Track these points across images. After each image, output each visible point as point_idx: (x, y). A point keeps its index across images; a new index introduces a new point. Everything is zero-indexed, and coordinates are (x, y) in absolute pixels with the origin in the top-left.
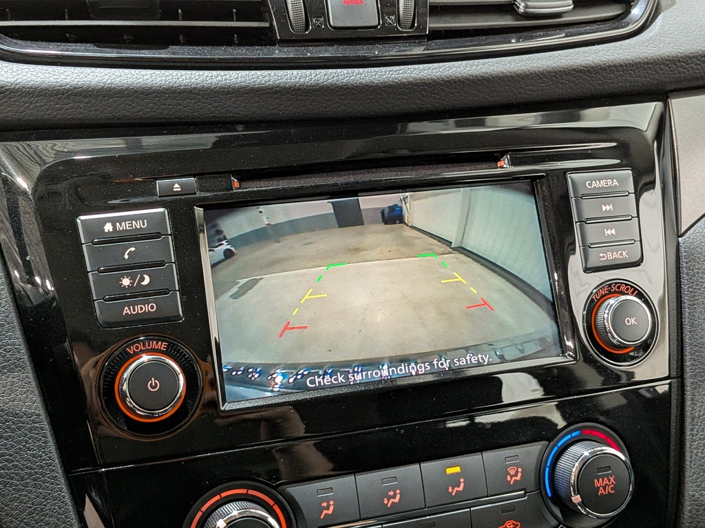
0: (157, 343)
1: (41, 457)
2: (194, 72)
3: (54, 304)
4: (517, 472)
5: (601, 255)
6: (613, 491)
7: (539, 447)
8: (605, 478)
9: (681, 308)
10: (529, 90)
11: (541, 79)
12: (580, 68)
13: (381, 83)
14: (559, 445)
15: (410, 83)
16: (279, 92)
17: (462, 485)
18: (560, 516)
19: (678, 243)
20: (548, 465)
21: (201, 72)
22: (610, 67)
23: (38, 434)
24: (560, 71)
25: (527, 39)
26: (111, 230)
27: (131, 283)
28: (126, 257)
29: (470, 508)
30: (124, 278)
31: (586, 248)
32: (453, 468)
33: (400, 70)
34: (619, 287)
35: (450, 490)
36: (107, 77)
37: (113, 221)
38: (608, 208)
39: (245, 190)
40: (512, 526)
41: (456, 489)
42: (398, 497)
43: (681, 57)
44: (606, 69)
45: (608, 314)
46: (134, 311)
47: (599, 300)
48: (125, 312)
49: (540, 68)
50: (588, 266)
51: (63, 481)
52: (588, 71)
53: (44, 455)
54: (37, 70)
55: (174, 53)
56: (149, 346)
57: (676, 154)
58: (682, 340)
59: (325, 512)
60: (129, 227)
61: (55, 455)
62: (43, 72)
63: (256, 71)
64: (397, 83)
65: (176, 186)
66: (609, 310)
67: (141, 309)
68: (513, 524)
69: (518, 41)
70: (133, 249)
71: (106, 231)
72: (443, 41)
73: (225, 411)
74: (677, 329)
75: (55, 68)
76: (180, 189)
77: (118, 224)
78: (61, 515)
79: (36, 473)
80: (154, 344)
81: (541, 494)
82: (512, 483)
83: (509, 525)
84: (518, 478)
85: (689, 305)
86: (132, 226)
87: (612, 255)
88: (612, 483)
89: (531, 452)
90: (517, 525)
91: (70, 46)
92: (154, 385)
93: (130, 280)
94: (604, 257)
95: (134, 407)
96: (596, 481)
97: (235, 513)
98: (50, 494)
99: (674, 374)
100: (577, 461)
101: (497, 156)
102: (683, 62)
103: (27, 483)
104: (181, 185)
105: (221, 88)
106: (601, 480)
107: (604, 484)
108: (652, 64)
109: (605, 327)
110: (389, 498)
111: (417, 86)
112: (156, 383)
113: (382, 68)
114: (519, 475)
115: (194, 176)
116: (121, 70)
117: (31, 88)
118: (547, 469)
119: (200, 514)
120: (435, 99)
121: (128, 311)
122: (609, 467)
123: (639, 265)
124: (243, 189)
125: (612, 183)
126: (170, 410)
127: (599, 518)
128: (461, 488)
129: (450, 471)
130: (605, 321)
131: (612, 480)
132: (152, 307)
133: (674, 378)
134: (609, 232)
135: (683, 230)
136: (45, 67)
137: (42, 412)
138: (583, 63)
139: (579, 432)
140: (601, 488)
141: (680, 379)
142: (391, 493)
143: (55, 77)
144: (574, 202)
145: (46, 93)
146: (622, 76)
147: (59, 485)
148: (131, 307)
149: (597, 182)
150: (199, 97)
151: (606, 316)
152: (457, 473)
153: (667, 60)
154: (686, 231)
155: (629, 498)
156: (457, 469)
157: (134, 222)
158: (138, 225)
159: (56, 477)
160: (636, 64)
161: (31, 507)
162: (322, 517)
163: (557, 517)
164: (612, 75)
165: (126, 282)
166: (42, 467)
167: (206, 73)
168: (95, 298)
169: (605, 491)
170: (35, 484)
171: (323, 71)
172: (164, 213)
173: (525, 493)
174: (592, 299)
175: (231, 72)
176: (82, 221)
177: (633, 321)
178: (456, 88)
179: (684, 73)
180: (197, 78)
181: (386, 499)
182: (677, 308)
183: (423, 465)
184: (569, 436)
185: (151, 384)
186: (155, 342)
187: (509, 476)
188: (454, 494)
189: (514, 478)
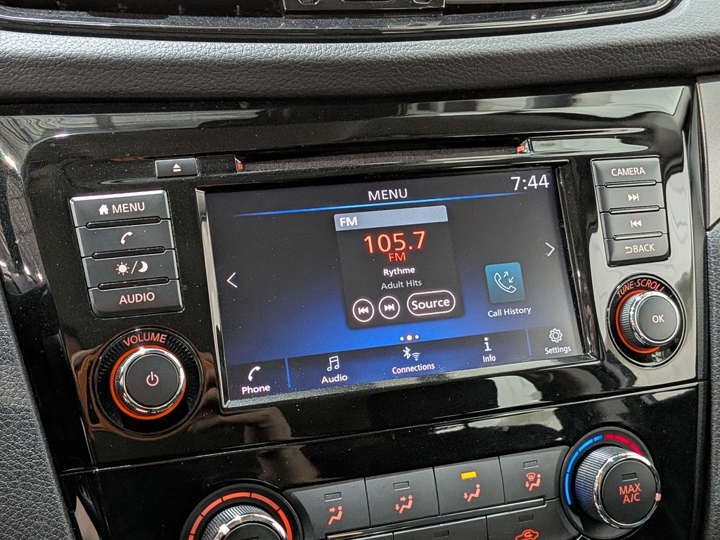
0: (155, 336)
1: (30, 456)
2: (195, 43)
3: (45, 293)
4: (536, 478)
5: (627, 248)
6: (639, 500)
7: (560, 451)
8: (631, 486)
9: (709, 306)
10: (552, 69)
11: (565, 57)
12: (606, 46)
13: (396, 59)
14: (580, 450)
15: (427, 60)
16: (286, 66)
17: (478, 491)
18: (580, 525)
19: (706, 237)
20: (568, 471)
21: (203, 44)
22: (637, 46)
23: (27, 431)
24: (586, 50)
25: (548, 15)
26: (107, 213)
27: (127, 270)
28: (123, 242)
29: (486, 515)
30: (120, 264)
31: (610, 240)
32: (468, 472)
33: (416, 45)
34: (644, 283)
35: (466, 496)
36: (103, 47)
37: (109, 203)
38: (634, 197)
39: (249, 173)
40: (530, 536)
41: (472, 495)
42: (410, 503)
43: (712, 38)
44: (633, 49)
45: (634, 311)
46: (131, 300)
47: (623, 296)
48: (121, 301)
49: (564, 46)
50: (612, 260)
51: (54, 482)
52: (615, 50)
53: (33, 453)
54: (28, 38)
55: (173, 23)
56: (147, 338)
57: (704, 142)
58: (709, 339)
59: (333, 518)
60: (126, 210)
61: (45, 453)
62: (34, 40)
63: (262, 44)
64: (413, 59)
65: (176, 166)
66: (635, 307)
67: (139, 298)
68: (532, 533)
69: (539, 17)
70: (130, 234)
71: (102, 213)
72: (460, 15)
73: (228, 409)
74: (705, 329)
75: (46, 36)
76: (180, 170)
77: (114, 206)
78: (52, 518)
79: (25, 472)
80: (152, 337)
81: (561, 502)
82: (530, 489)
83: (527, 534)
84: (537, 484)
85: (717, 303)
86: (129, 209)
87: (638, 249)
88: (638, 491)
89: (550, 457)
90: (536, 535)
91: (62, 14)
92: (152, 380)
93: (127, 266)
94: (629, 250)
95: (131, 402)
96: (621, 488)
97: (238, 518)
98: (40, 495)
99: (700, 376)
100: (601, 467)
101: (517, 140)
102: (713, 43)
103: (15, 484)
104: (181, 166)
105: (225, 61)
106: (626, 487)
107: (630, 492)
108: (681, 44)
109: (631, 325)
110: (401, 504)
111: (433, 62)
112: (154, 378)
113: (396, 43)
114: (539, 481)
115: (195, 156)
116: (117, 40)
117: (21, 57)
118: (568, 475)
119: (200, 519)
120: (452, 78)
121: (125, 301)
122: (635, 473)
123: (667, 259)
124: (247, 171)
125: (639, 171)
126: (169, 407)
127: (621, 528)
128: (477, 495)
129: (465, 476)
130: (631, 319)
131: (638, 487)
132: (150, 296)
133: (701, 380)
134: (635, 224)
135: (711, 223)
136: (36, 36)
137: (31, 407)
138: (610, 41)
139: (601, 436)
140: (626, 496)
141: (706, 382)
142: (403, 499)
143: (46, 46)
144: (598, 191)
145: (37, 64)
146: (649, 56)
147: (50, 485)
148: (128, 296)
149: (623, 169)
150: (201, 70)
151: (632, 313)
152: (473, 479)
153: (697, 41)
154: (714, 225)
155: (655, 507)
156: (473, 475)
157: (131, 204)
158: (135, 207)
159: (47, 477)
160: (665, 43)
161: (20, 510)
162: (330, 523)
163: (577, 525)
164: (640, 55)
165: (123, 269)
166: (31, 467)
167: (209, 44)
168: (89, 286)
169: (630, 500)
170: (24, 485)
171: (334, 45)
172: (163, 195)
173: (545, 500)
174: (617, 295)
175: (235, 44)
176: (75, 202)
177: (660, 318)
178: (475, 66)
179: (715, 55)
180: (199, 49)
181: (397, 506)
182: (705, 307)
183: (437, 469)
184: (591, 441)
185: (150, 378)
186: (153, 334)
187: (527, 483)
188: (469, 500)
189: (533, 485)
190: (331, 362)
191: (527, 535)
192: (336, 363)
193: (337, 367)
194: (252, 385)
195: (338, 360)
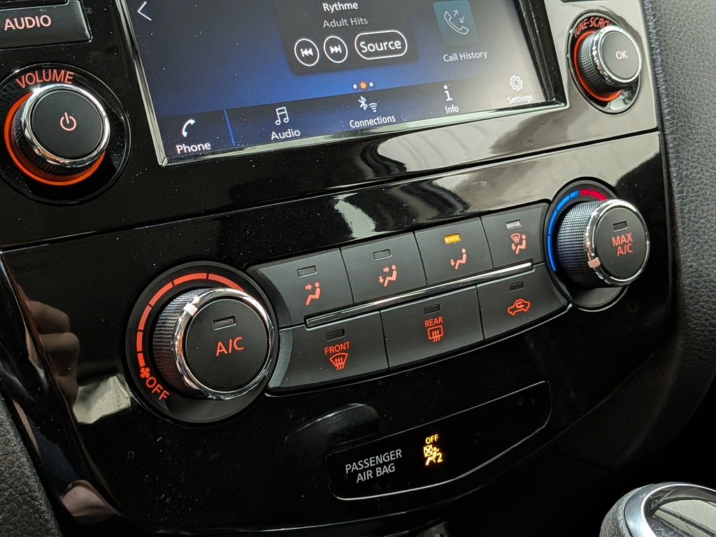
0: (59, 74)
4: (521, 239)
6: (631, 252)
7: (540, 209)
8: (623, 236)
14: (558, 208)
17: (465, 256)
20: (550, 233)
29: (475, 285)
32: (451, 236)
34: (597, 21)
35: (453, 264)
40: (522, 306)
42: (395, 273)
46: (20, 25)
47: (579, 36)
48: (7, 26)
59: (311, 296)
67: (30, 22)
68: (523, 304)
80: (55, 75)
81: (547, 267)
82: (517, 252)
84: (523, 246)
89: (532, 216)
90: (528, 306)
92: (68, 122)
96: (613, 239)
100: (587, 226)
106: (618, 237)
107: (622, 243)
110: (385, 275)
112: (70, 120)
114: (524, 242)
118: (549, 237)
119: (148, 310)
121: (12, 26)
122: (625, 222)
128: (464, 261)
129: (448, 240)
131: (630, 237)
132: (46, 21)
139: (577, 192)
140: (619, 247)
142: (386, 270)
148: (15, 20)
152: (458, 242)
156: (456, 238)
162: (308, 303)
169: (624, 252)
173: (533, 265)
174: (573, 36)
177: (623, 54)
183: (417, 233)
184: (567, 198)
185: (65, 121)
186: (55, 71)
187: (513, 245)
188: (456, 268)
189: (519, 247)
190: (278, 114)
191: (519, 305)
192: (284, 116)
193: (287, 120)
194: (188, 141)
195: (286, 112)
